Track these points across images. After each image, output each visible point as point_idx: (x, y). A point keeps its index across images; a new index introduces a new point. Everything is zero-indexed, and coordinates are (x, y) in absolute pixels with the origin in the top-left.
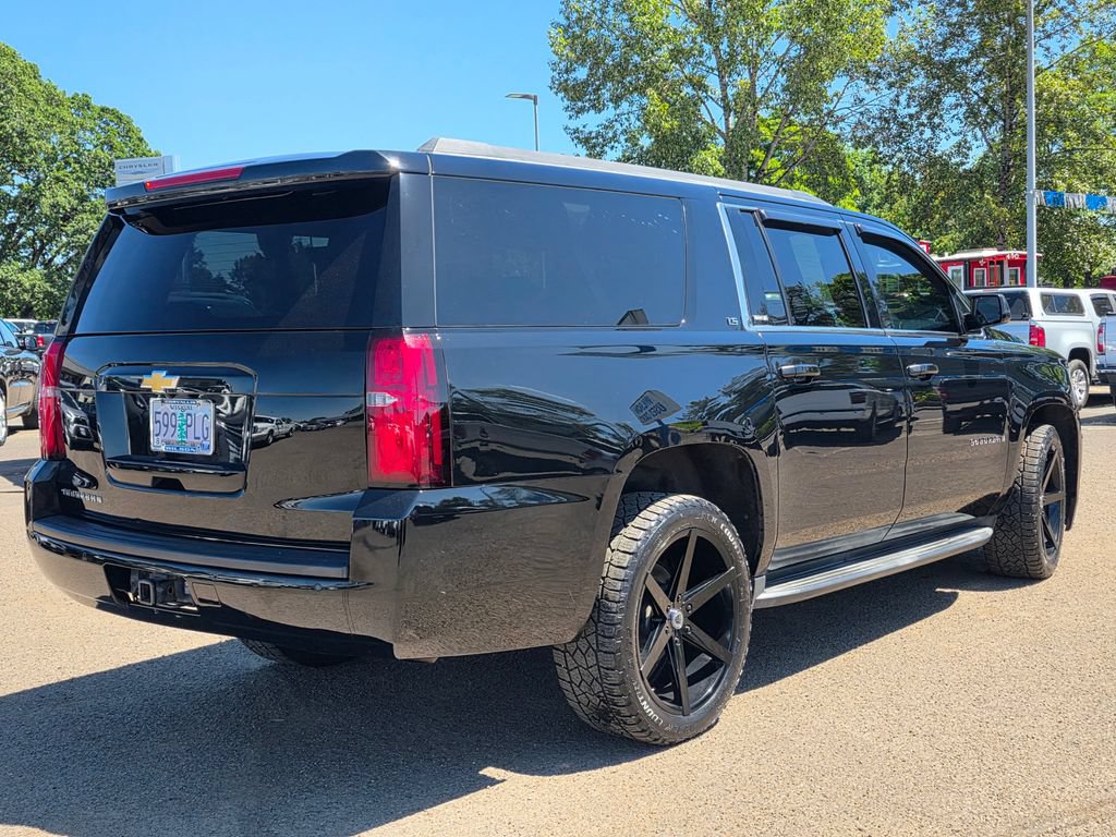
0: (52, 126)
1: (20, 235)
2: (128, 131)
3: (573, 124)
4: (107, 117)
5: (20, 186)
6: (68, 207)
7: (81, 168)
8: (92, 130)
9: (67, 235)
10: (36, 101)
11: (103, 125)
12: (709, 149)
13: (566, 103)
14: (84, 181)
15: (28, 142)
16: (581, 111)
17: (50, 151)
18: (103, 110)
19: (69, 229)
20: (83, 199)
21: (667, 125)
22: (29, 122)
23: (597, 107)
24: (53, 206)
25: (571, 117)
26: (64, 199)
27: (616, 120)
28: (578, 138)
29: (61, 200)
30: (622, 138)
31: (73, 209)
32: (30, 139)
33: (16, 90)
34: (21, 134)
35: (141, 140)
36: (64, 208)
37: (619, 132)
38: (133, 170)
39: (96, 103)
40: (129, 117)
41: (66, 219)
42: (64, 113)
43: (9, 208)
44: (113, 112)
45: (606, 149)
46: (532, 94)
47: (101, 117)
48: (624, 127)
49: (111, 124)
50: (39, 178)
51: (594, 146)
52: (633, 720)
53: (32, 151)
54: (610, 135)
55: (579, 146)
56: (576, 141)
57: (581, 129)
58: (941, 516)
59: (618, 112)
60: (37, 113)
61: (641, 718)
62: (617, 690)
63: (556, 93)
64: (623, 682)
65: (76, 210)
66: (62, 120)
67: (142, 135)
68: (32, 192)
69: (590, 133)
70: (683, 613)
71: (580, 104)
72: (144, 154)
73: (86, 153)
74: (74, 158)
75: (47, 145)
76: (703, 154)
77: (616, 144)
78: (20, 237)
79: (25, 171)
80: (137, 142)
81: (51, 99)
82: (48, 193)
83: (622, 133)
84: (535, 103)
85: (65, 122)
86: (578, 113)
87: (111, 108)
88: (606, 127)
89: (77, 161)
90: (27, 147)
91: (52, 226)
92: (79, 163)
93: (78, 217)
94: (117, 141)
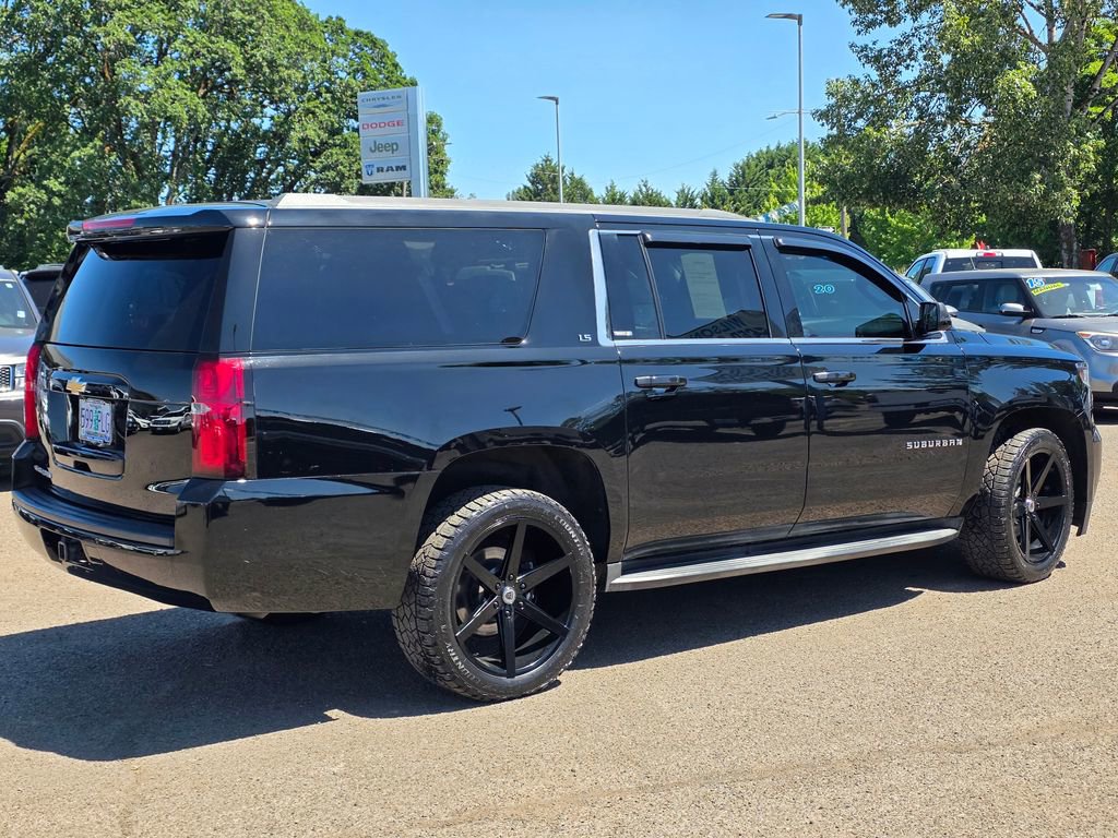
0: (303, 53)
1: (270, 172)
2: (383, 56)
3: (861, 40)
4: (360, 41)
5: (272, 118)
6: (317, 141)
7: (333, 98)
8: (345, 56)
9: (315, 172)
10: (287, 27)
11: (357, 50)
12: (1019, 68)
13: (855, 16)
14: (335, 112)
15: (278, 72)
16: (872, 24)
17: (300, 81)
18: (358, 34)
19: (318, 165)
20: (334, 132)
21: (967, 42)
22: (280, 50)
23: (892, 19)
24: (303, 140)
25: (859, 33)
26: (313, 131)
27: (913, 35)
28: (867, 56)
29: (311, 133)
30: (921, 55)
31: (322, 143)
32: (280, 68)
33: (267, 16)
34: (272, 64)
35: (396, 66)
36: (313, 142)
37: (916, 48)
38: (378, 103)
39: (350, 26)
40: (383, 41)
41: (317, 154)
42: (316, 40)
43: (258, 142)
44: (368, 36)
45: (901, 68)
46: (797, 13)
47: (354, 42)
48: (923, 42)
49: (366, 49)
50: (289, 110)
51: (886, 65)
52: (447, 676)
53: (282, 80)
54: (906, 52)
55: (868, 66)
56: (863, 60)
57: (871, 45)
58: (888, 516)
59: (916, 24)
60: (288, 40)
61: (456, 676)
62: (431, 651)
63: (843, 6)
64: (435, 644)
65: (326, 143)
66: (313, 47)
67: (397, 60)
68: (281, 125)
69: (882, 50)
70: (516, 590)
71: (871, 16)
72: (398, 81)
73: (338, 81)
74: (326, 87)
75: (298, 75)
76: (1011, 74)
77: (913, 63)
78: (270, 173)
79: (276, 102)
80: (391, 68)
81: (304, 24)
82: (297, 126)
83: (920, 49)
84: (800, 24)
85: (316, 49)
86: (868, 27)
87: (365, 31)
88: (901, 43)
89: (328, 90)
90: (276, 77)
91: (301, 162)
92: (331, 92)
93: (328, 152)
94: (371, 67)
